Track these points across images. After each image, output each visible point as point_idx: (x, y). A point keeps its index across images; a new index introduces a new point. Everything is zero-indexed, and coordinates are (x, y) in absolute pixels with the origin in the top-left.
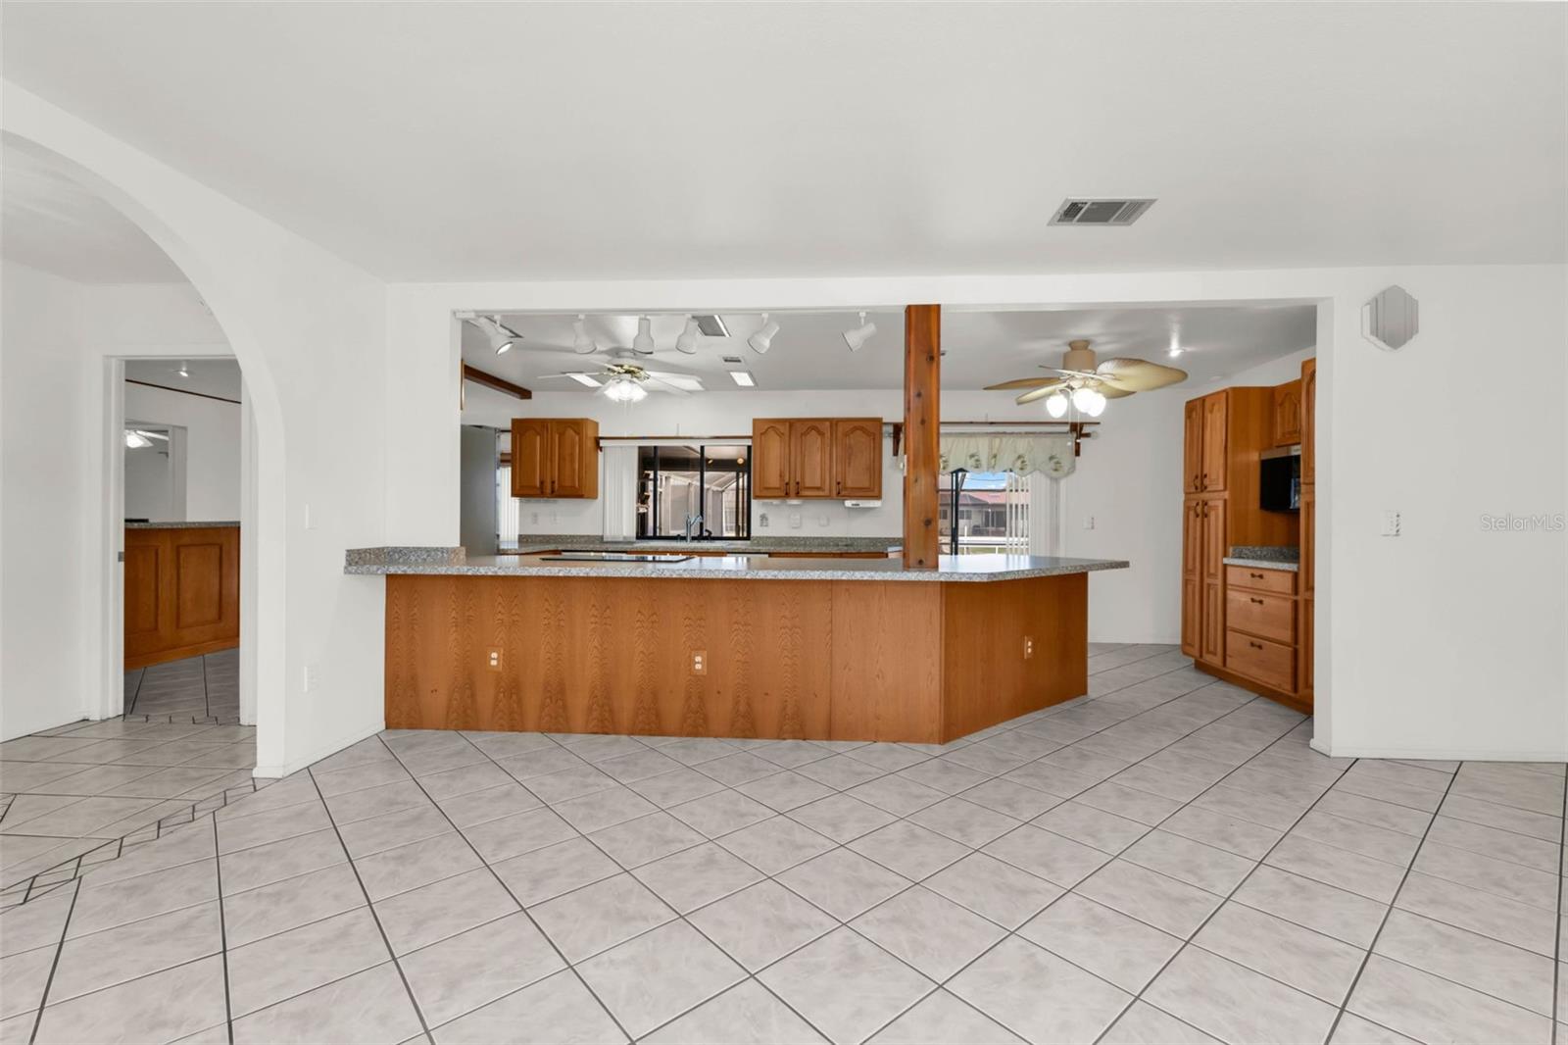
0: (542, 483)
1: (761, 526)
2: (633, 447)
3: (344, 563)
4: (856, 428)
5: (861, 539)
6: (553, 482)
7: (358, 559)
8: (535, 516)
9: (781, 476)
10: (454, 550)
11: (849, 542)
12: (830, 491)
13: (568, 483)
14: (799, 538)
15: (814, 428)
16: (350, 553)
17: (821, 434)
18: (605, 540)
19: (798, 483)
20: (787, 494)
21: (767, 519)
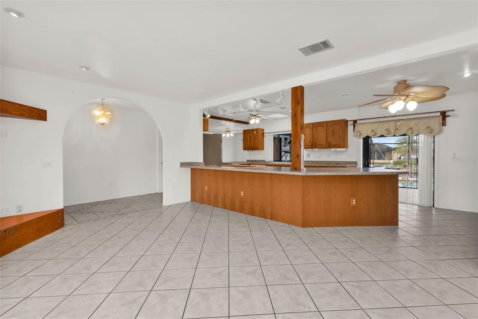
0: (249, 146)
1: (308, 157)
2: (272, 135)
3: (180, 165)
4: (335, 124)
5: (341, 162)
6: (252, 146)
7: (183, 165)
8: (250, 155)
9: (310, 141)
10: (201, 163)
11: (336, 163)
12: (326, 146)
13: (255, 146)
14: (319, 161)
15: (321, 125)
16: (181, 163)
17: (323, 127)
18: (266, 161)
19: (315, 144)
20: (312, 147)
21: (309, 155)
